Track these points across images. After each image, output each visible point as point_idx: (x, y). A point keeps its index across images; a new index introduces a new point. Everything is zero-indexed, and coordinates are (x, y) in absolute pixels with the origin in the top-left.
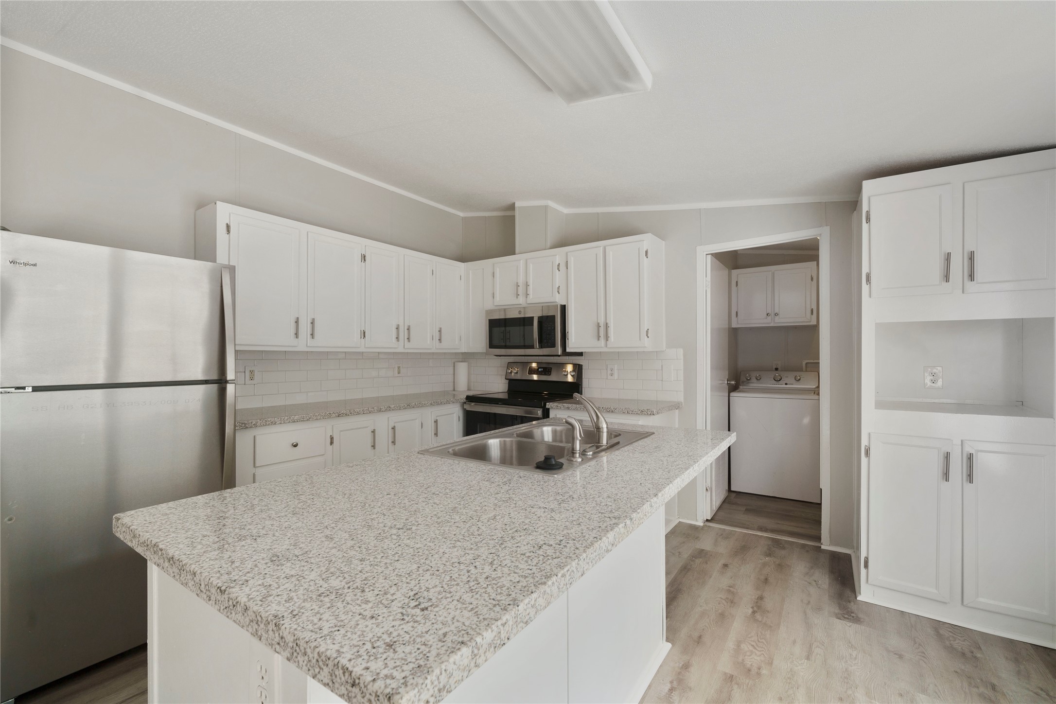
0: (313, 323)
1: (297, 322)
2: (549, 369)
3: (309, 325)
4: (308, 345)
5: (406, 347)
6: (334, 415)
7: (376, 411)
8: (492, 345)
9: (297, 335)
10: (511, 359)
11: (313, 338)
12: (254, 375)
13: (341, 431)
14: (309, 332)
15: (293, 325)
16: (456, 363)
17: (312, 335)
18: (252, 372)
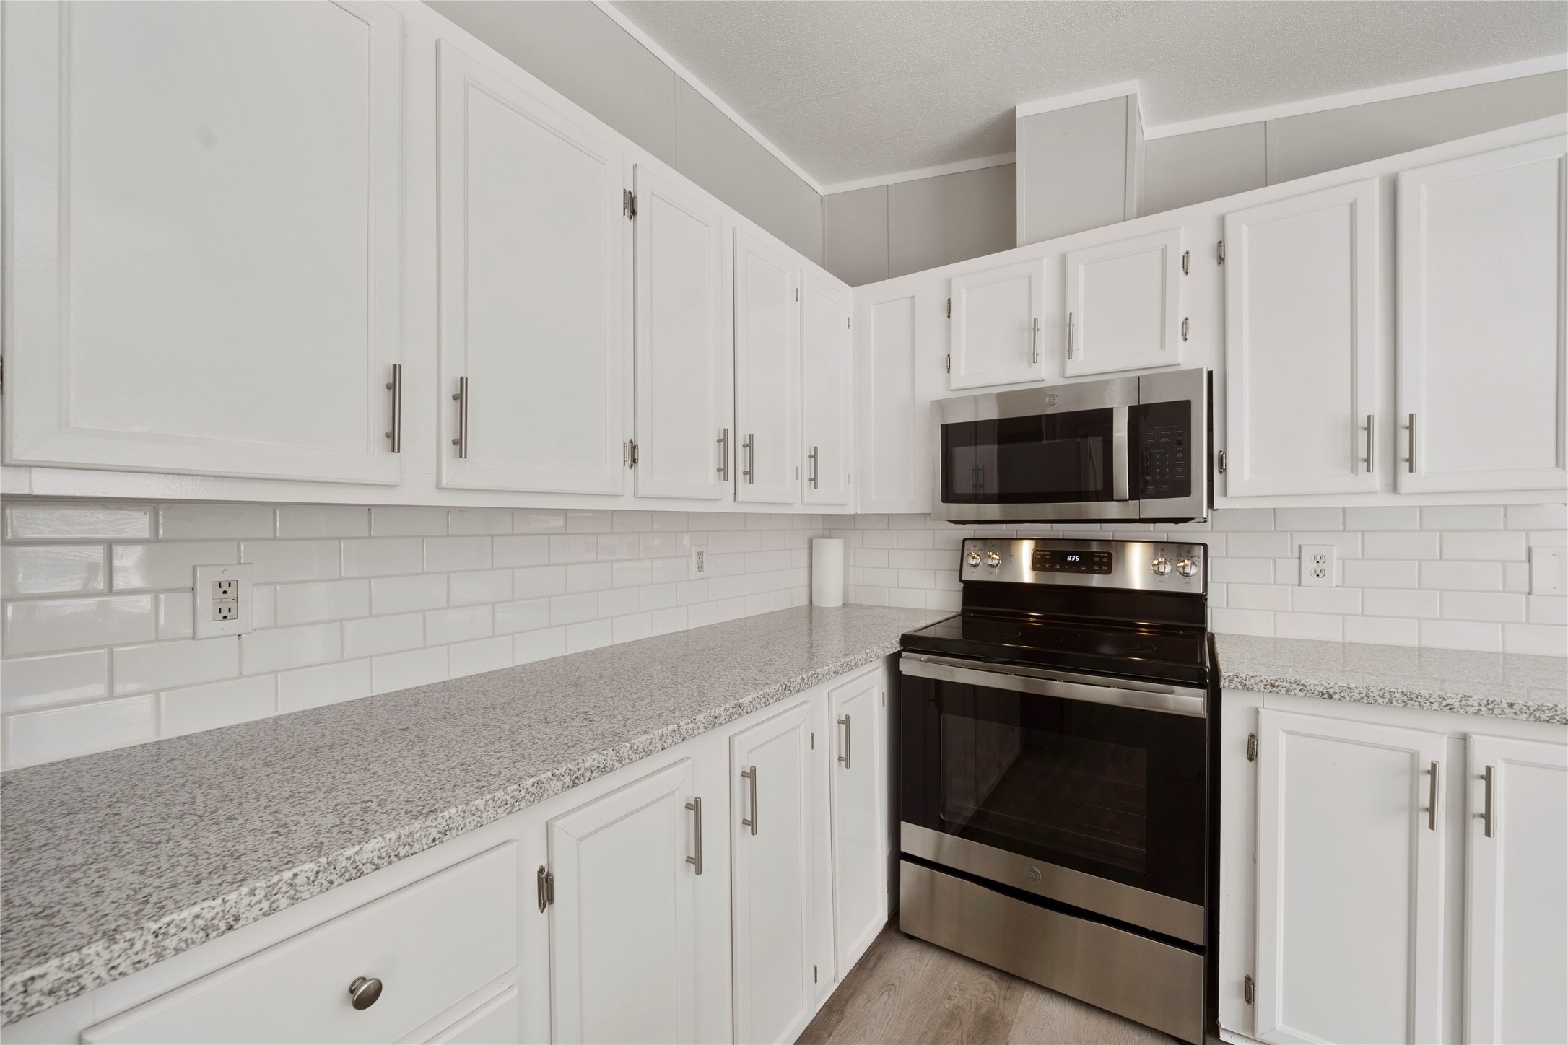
0: (460, 397)
1: (393, 387)
2: (1101, 558)
3: (449, 408)
4: (444, 483)
5: (740, 498)
6: (556, 785)
7: (702, 730)
8: (949, 494)
9: (393, 439)
10: (969, 531)
11: (462, 454)
12: (236, 600)
13: (582, 839)
14: (449, 433)
15: (380, 399)
16: (815, 541)
17: (460, 444)
18: (224, 588)
